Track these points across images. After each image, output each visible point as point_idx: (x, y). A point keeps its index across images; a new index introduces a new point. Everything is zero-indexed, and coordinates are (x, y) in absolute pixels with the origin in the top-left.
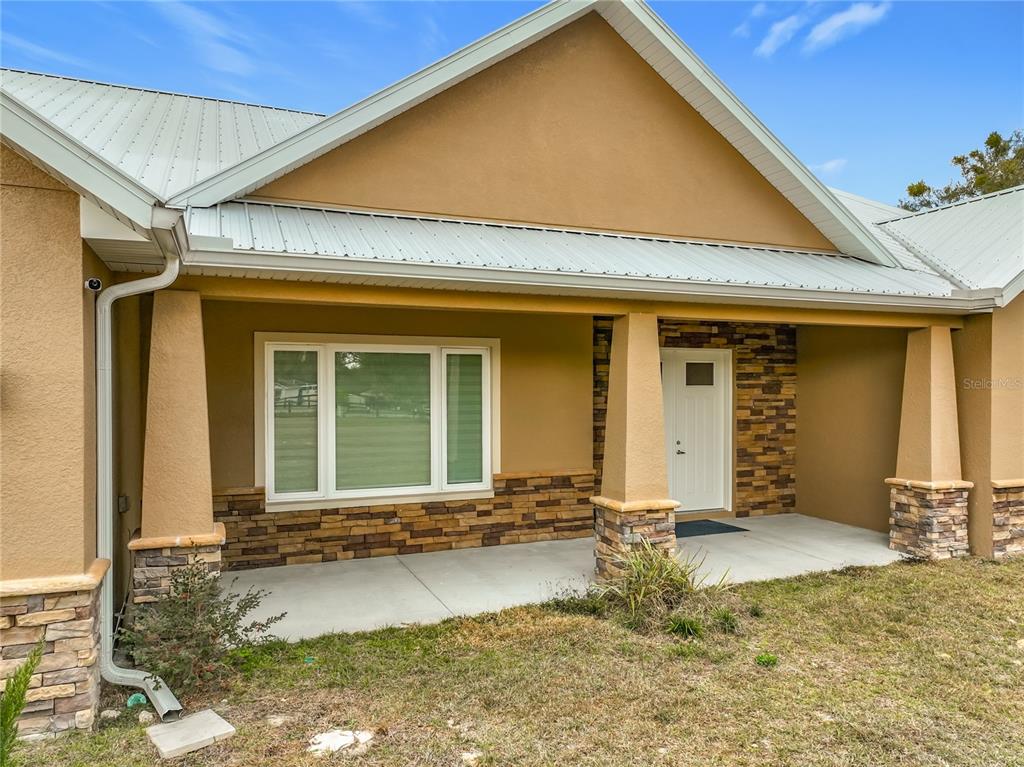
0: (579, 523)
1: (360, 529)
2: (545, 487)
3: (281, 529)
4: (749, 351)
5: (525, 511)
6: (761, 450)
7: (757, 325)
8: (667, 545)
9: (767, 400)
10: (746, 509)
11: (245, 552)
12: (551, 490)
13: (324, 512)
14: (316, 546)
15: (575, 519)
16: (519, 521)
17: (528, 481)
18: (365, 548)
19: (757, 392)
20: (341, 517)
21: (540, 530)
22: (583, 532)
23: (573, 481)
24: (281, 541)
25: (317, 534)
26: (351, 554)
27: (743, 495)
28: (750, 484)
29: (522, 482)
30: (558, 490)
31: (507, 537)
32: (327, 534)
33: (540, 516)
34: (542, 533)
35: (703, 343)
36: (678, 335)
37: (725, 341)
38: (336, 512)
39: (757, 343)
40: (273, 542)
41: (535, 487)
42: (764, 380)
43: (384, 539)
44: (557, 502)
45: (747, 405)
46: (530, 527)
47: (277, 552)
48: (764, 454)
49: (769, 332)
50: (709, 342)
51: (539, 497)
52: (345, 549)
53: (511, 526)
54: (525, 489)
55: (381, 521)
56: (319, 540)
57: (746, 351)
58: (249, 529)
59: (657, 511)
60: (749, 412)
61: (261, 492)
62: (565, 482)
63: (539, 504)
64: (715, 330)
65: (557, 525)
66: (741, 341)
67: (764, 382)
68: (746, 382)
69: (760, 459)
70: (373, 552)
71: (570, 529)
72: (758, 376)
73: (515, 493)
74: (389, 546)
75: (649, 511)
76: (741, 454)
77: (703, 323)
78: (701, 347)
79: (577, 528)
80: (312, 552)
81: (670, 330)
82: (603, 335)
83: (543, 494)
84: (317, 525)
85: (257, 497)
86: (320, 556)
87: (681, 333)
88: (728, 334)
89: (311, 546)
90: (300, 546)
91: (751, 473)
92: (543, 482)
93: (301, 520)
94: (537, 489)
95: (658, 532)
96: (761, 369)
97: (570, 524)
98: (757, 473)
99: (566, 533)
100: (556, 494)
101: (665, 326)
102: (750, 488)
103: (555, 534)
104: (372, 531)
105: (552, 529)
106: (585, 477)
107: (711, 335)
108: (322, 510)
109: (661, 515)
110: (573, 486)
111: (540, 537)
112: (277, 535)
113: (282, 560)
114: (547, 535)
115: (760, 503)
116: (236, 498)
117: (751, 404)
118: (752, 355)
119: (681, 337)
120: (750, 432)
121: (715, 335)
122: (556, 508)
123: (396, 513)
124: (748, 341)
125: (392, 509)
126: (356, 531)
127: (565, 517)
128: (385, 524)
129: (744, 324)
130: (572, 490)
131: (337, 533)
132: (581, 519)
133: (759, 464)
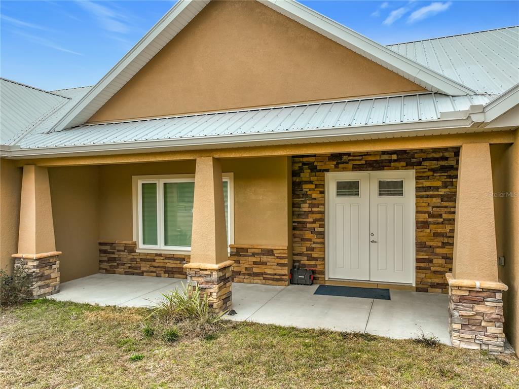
0: (278, 277)
1: (171, 264)
2: (258, 254)
3: (142, 260)
4: (427, 170)
5: (247, 266)
6: (440, 244)
7: (435, 150)
8: (211, 290)
9: (446, 207)
10: (426, 287)
11: (130, 268)
12: (261, 256)
13: (157, 255)
14: (154, 269)
15: (275, 275)
16: (243, 271)
17: (249, 250)
18: (172, 274)
19: (436, 201)
20: (162, 258)
21: (255, 278)
22: (280, 282)
23: (275, 252)
24: (142, 265)
25: (154, 264)
26: (167, 275)
27: (423, 276)
28: (429, 269)
29: (246, 250)
30: (265, 257)
31: (237, 279)
32: (158, 265)
33: (255, 270)
34: (257, 280)
35: (384, 167)
36: (363, 162)
37: (404, 164)
38: (160, 255)
39: (434, 165)
40: (139, 265)
41: (252, 253)
42: (442, 191)
43: (180, 270)
44: (265, 263)
45: (425, 210)
46: (249, 275)
47: (140, 270)
48: (443, 247)
49: (447, 154)
50: (389, 166)
51: (254, 259)
52: (165, 272)
53: (239, 273)
54: (247, 254)
55: (178, 262)
56: (155, 267)
57: (425, 170)
58: (131, 259)
59: (206, 270)
60: (427, 215)
61: (135, 244)
62: (270, 252)
63: (255, 263)
64: (394, 157)
65: (264, 276)
66: (419, 164)
67: (441, 193)
68: (424, 193)
69: (438, 251)
70: (176, 276)
71: (273, 280)
72: (437, 188)
73: (240, 255)
74: (181, 274)
75: (201, 270)
76: (420, 246)
77: (384, 153)
78: (384, 170)
79: (277, 280)
80: (152, 272)
81: (356, 160)
82: (307, 166)
83: (256, 257)
84: (154, 260)
85: (133, 246)
86: (155, 274)
87: (366, 161)
88: (406, 159)
89: (153, 269)
90: (148, 268)
91: (430, 261)
92: (256, 251)
93: (148, 257)
94: (254, 255)
95: (207, 282)
96: (439, 184)
97: (272, 277)
98: (435, 261)
99: (270, 282)
100: (264, 258)
101: (351, 158)
102: (428, 272)
103: (264, 281)
104: (175, 266)
105: (262, 278)
106: (282, 251)
107: (390, 161)
108: (156, 254)
109: (208, 272)
110: (274, 255)
111: (255, 281)
112: (140, 262)
113: (142, 274)
114: (259, 281)
115: (438, 284)
116: (127, 245)
117: (430, 209)
118: (430, 173)
119: (366, 164)
120: (428, 231)
121: (395, 161)
122: (264, 267)
123: (184, 259)
124: (425, 163)
125: (183, 257)
126: (168, 265)
127: (269, 272)
128: (180, 263)
129: (421, 151)
130: (273, 257)
131: (162, 265)
132: (279, 275)
133: (437, 255)
